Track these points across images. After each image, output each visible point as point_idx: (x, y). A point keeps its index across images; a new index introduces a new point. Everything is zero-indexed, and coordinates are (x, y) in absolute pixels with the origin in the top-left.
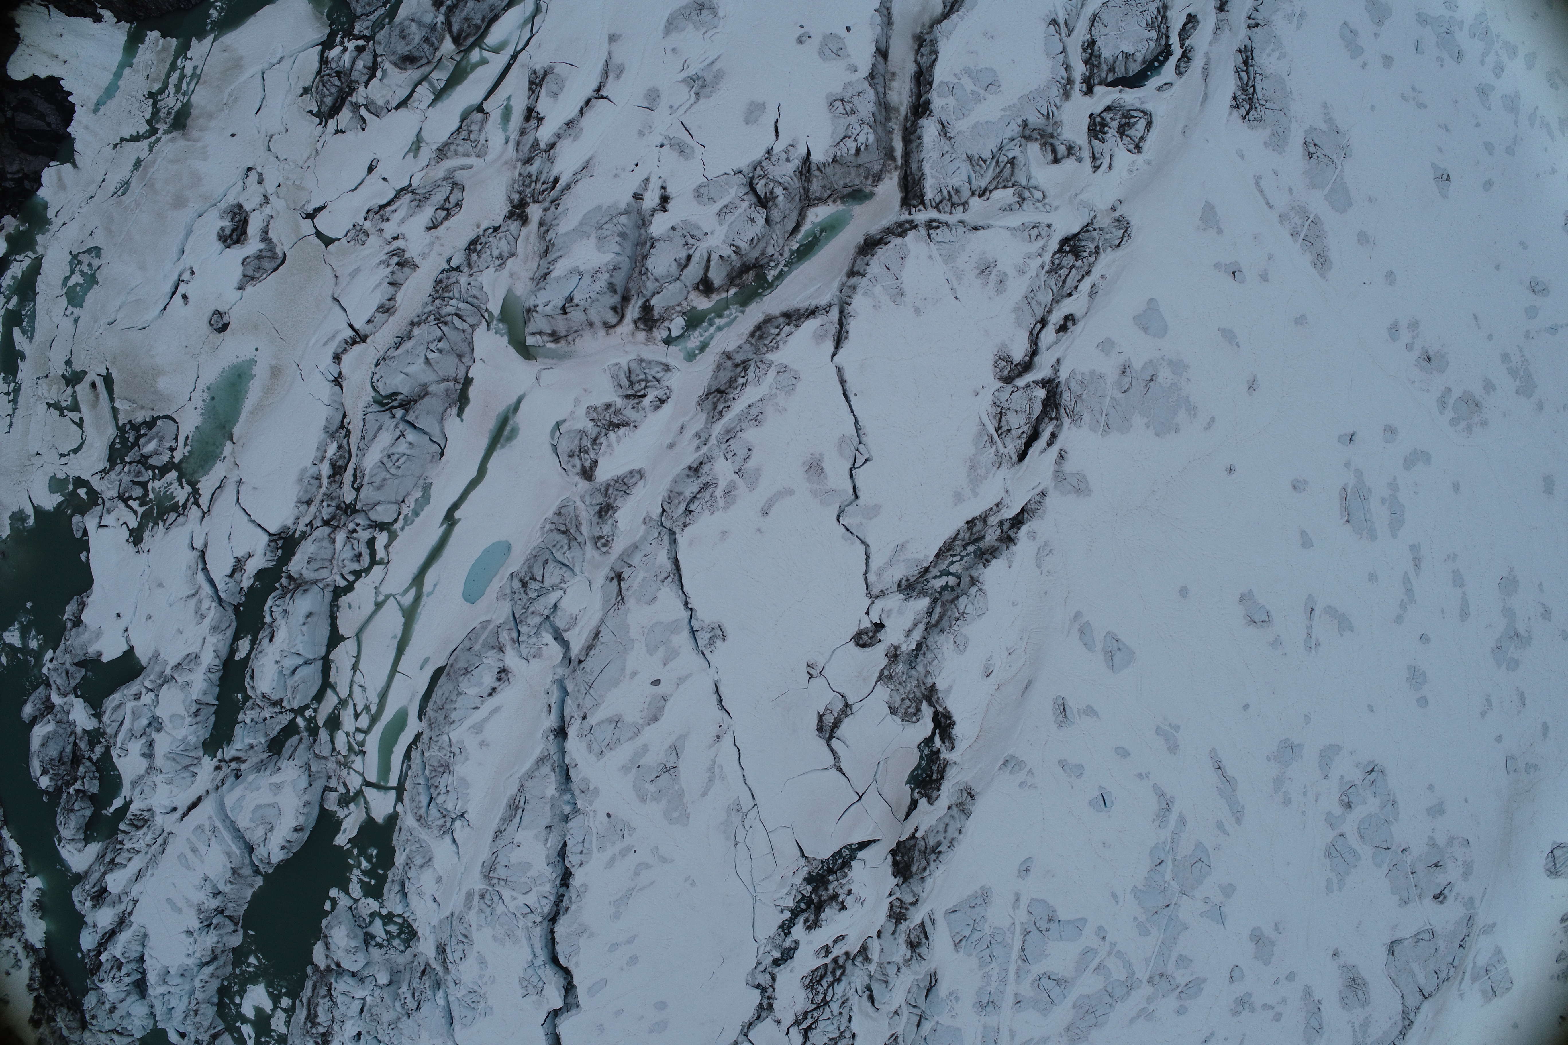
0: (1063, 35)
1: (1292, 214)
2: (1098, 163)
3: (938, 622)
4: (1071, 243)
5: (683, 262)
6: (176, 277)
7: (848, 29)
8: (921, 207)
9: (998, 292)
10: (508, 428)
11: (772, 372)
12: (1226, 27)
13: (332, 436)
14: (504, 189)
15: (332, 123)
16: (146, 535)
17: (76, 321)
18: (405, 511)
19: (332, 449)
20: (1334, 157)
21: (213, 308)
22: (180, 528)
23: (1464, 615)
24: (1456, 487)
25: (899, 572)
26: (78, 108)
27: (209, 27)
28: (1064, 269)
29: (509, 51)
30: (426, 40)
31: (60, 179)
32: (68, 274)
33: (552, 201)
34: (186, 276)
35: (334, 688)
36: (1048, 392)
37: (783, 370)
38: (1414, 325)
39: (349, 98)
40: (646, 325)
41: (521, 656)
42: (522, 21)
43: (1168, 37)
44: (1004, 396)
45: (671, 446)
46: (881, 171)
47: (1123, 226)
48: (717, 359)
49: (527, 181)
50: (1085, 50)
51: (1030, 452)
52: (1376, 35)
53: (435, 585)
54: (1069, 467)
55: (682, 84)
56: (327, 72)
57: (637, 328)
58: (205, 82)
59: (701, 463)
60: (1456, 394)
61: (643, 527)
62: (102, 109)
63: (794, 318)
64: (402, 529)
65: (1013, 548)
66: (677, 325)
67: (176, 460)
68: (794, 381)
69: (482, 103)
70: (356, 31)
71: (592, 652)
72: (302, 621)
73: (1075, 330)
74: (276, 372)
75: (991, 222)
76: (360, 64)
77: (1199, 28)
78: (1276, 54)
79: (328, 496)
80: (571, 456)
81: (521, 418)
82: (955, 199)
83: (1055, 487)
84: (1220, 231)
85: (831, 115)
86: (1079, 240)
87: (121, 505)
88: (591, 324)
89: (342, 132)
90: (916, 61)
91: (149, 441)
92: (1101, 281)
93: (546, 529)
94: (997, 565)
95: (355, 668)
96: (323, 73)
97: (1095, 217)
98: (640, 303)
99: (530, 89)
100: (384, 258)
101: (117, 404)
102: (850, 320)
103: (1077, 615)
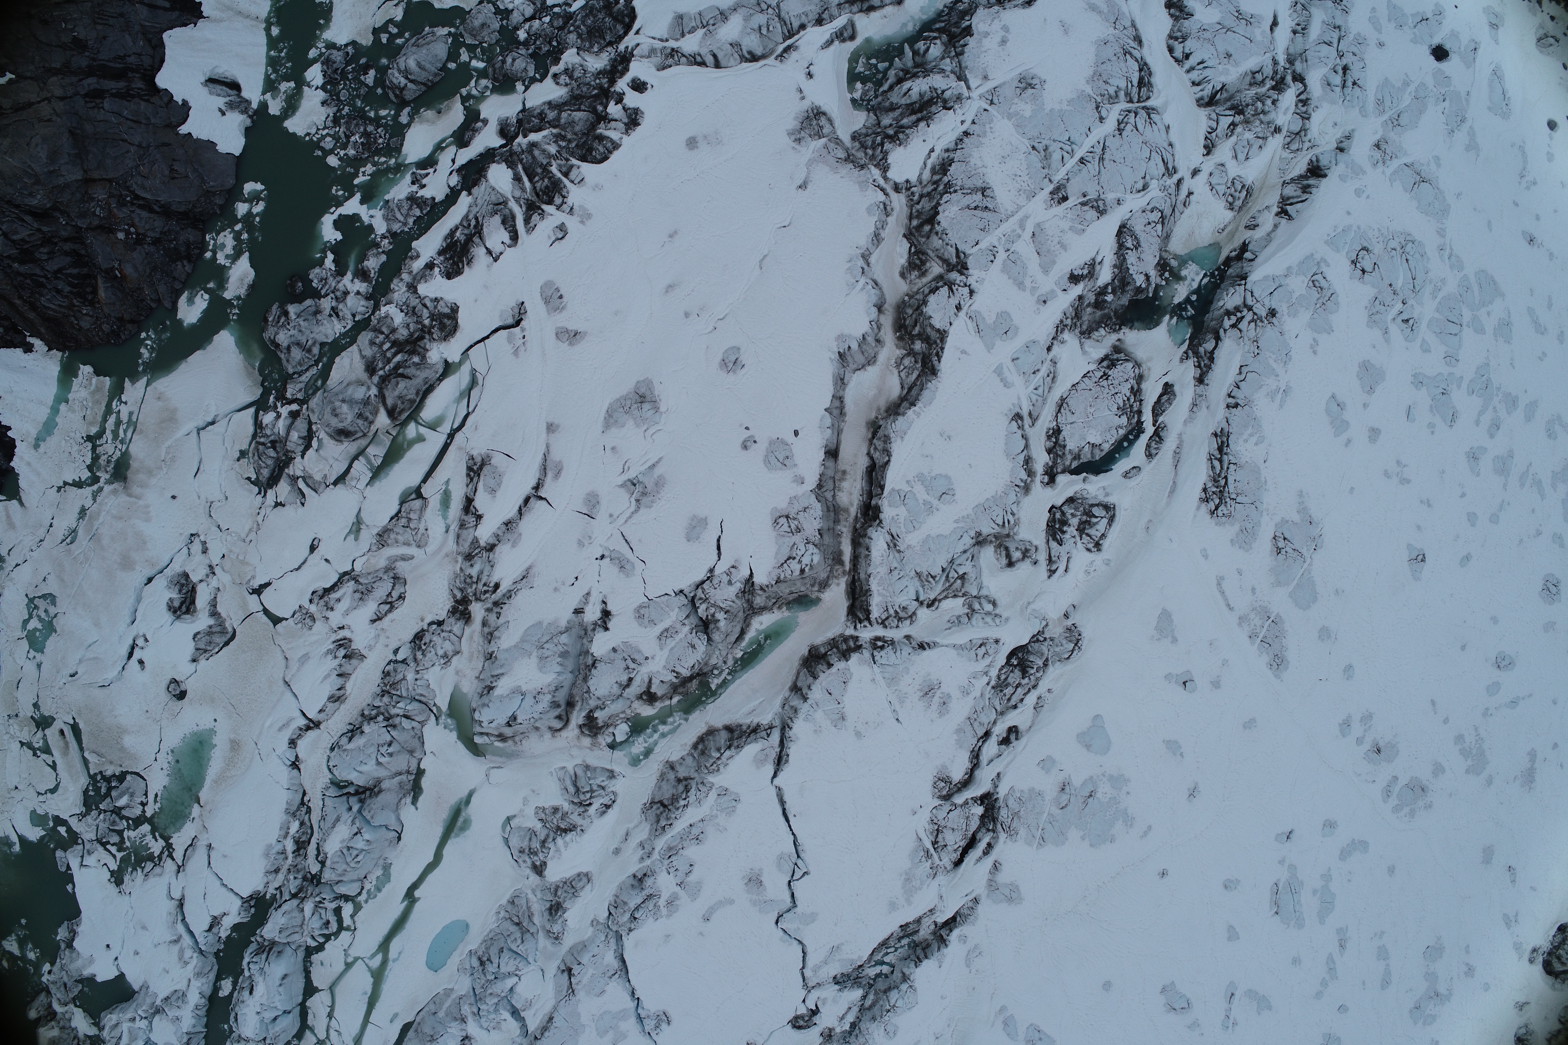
0: (1026, 427)
1: (1252, 616)
2: (1054, 567)
3: (871, 1007)
4: (1020, 655)
5: (625, 683)
6: (131, 642)
7: (796, 433)
8: (866, 623)
9: (941, 714)
10: (461, 820)
11: (713, 795)
12: (1204, 405)
13: (294, 815)
14: (446, 583)
15: (270, 492)
16: (127, 878)
17: (39, 666)
18: (367, 886)
19: (295, 826)
20: (1304, 551)
21: (169, 677)
22: (157, 879)
23: (1386, 983)
24: (1391, 870)
25: (835, 969)
26: (18, 443)
27: (141, 369)
28: (1010, 688)
29: (446, 428)
30: (360, 416)
31: (8, 516)
32: (27, 617)
33: (496, 604)
34: (140, 642)
35: (312, 1030)
36: (986, 810)
37: (724, 792)
38: (1367, 718)
39: (286, 470)
40: (590, 729)
41: (481, 1027)
42: (458, 394)
43: (1140, 412)
44: (941, 814)
45: (617, 851)
46: (828, 577)
47: (1074, 636)
48: (661, 767)
49: (468, 580)
50: (1049, 437)
51: (966, 860)
52: (1365, 406)
53: (400, 953)
54: (1002, 878)
55: (622, 490)
56: (262, 440)
57: (582, 732)
58: (141, 432)
59: (645, 875)
60: (1402, 781)
61: (591, 929)
62: (42, 444)
63: (736, 734)
64: (366, 901)
65: (945, 951)
66: (621, 731)
67: (148, 814)
68: (734, 803)
69: (419, 487)
70: (289, 395)
71: (546, 1034)
72: (278, 983)
73: (1017, 745)
74: (235, 745)
75: (938, 640)
76: (294, 436)
77: (1174, 403)
78: (1254, 439)
79: (294, 868)
80: (522, 851)
81: (473, 810)
82: (902, 614)
83: (988, 896)
84: (1175, 640)
85: (775, 533)
86: (1028, 652)
87: (100, 849)
88: (537, 729)
89: (282, 505)
90: (868, 454)
91: (121, 796)
92: (1047, 694)
93: (501, 916)
94: (928, 965)
95: (330, 1016)
96: (258, 439)
97: (1047, 625)
98: (584, 714)
99: (468, 475)
100: (332, 647)
101: (86, 754)
102: (791, 744)
103: (1003, 1009)
